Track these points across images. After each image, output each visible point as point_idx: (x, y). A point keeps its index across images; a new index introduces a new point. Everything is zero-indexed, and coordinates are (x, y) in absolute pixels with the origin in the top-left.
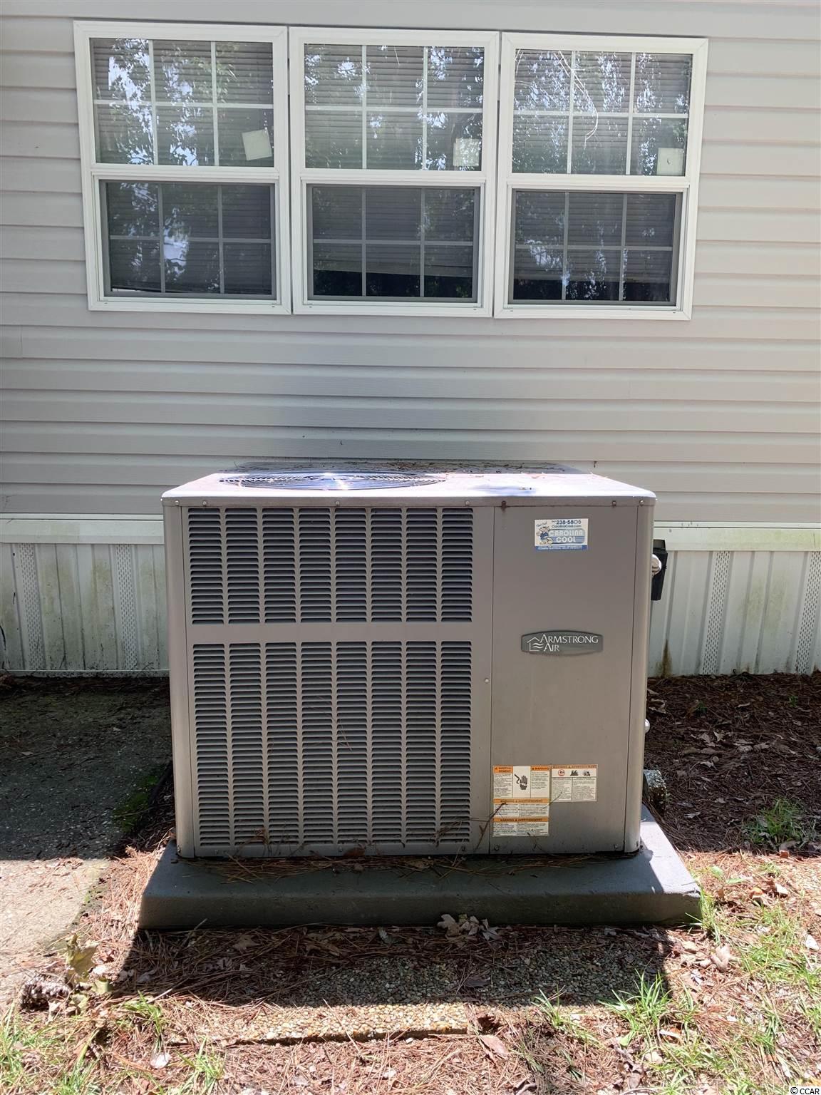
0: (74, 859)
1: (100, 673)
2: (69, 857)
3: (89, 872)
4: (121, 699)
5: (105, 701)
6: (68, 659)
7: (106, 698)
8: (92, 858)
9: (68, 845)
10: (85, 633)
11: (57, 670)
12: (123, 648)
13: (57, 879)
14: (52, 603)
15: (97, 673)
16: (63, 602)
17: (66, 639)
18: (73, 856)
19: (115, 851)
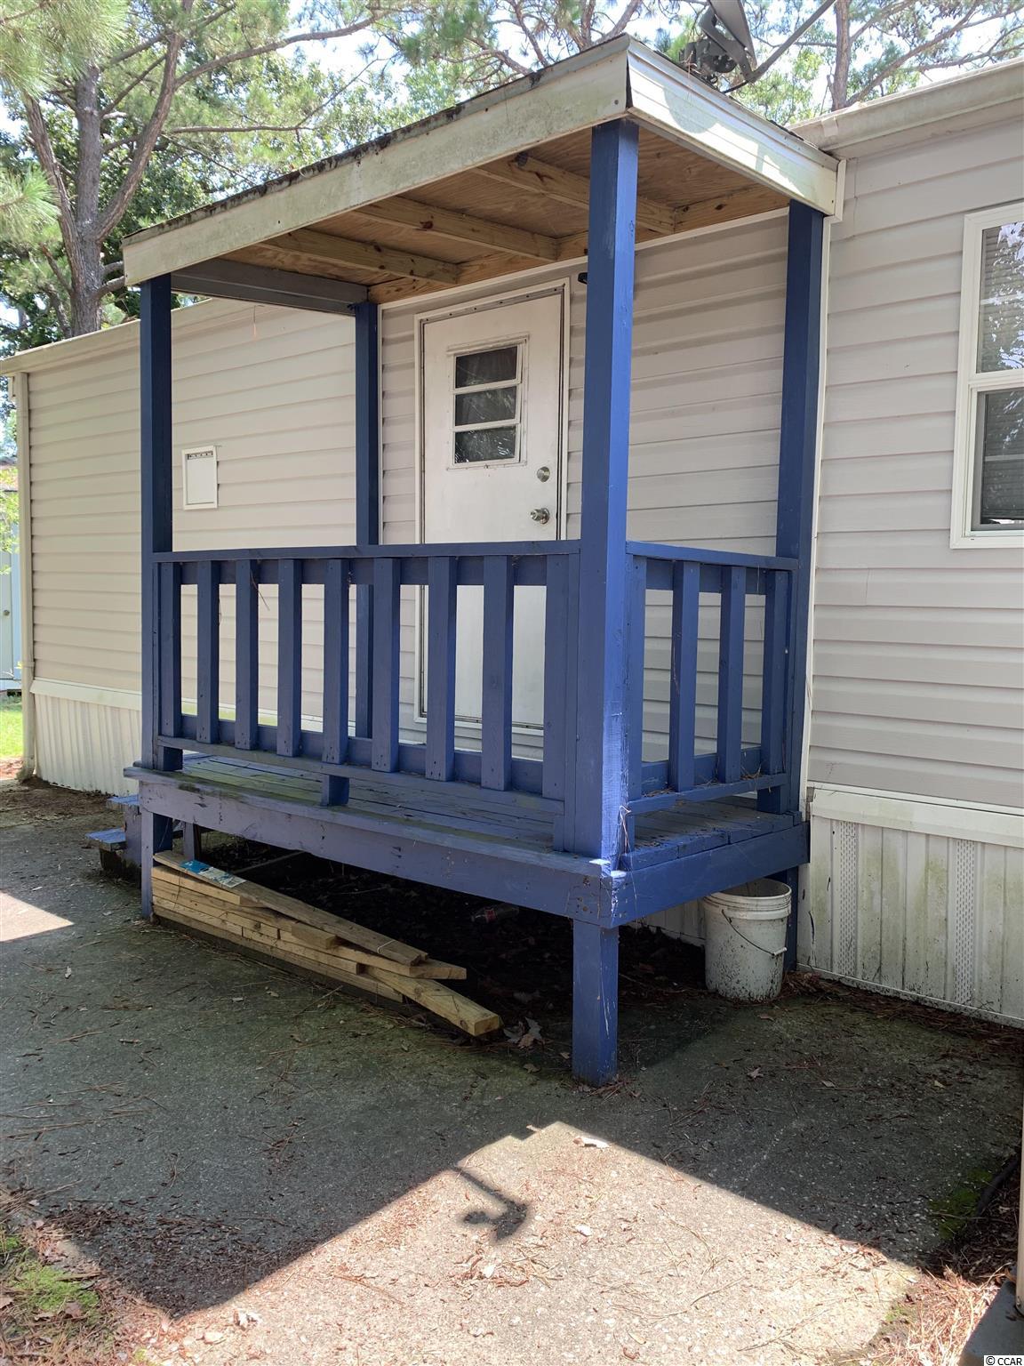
0: (877, 1252)
1: (922, 999)
2: (870, 1245)
3: (893, 1278)
4: (947, 1043)
5: (926, 1039)
6: (884, 970)
7: (927, 1034)
8: (899, 1260)
9: (869, 1230)
10: (908, 944)
11: (869, 982)
12: (954, 973)
13: (855, 1272)
14: (872, 898)
15: (918, 998)
16: (884, 899)
17: (884, 946)
18: (875, 1247)
19: (929, 1262)
